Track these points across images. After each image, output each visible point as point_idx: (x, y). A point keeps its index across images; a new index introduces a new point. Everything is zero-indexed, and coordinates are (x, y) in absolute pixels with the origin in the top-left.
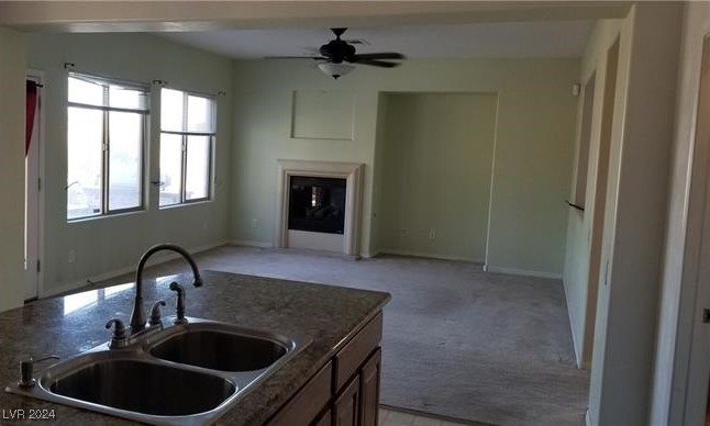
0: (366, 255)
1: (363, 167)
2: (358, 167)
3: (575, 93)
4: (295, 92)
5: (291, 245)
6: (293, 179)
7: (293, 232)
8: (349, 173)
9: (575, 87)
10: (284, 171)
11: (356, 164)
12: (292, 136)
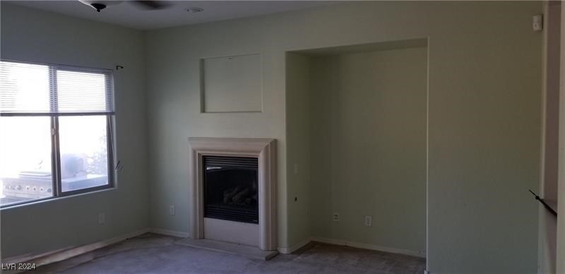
0: (284, 250)
1: (275, 143)
2: (268, 143)
3: (536, 27)
4: (203, 61)
5: (207, 235)
6: (205, 160)
7: (209, 221)
8: (259, 152)
9: (536, 19)
10: (194, 152)
11: (266, 140)
12: (203, 110)
